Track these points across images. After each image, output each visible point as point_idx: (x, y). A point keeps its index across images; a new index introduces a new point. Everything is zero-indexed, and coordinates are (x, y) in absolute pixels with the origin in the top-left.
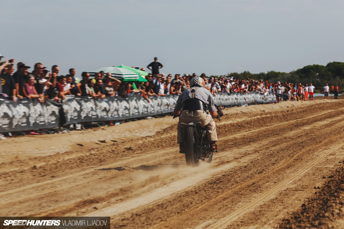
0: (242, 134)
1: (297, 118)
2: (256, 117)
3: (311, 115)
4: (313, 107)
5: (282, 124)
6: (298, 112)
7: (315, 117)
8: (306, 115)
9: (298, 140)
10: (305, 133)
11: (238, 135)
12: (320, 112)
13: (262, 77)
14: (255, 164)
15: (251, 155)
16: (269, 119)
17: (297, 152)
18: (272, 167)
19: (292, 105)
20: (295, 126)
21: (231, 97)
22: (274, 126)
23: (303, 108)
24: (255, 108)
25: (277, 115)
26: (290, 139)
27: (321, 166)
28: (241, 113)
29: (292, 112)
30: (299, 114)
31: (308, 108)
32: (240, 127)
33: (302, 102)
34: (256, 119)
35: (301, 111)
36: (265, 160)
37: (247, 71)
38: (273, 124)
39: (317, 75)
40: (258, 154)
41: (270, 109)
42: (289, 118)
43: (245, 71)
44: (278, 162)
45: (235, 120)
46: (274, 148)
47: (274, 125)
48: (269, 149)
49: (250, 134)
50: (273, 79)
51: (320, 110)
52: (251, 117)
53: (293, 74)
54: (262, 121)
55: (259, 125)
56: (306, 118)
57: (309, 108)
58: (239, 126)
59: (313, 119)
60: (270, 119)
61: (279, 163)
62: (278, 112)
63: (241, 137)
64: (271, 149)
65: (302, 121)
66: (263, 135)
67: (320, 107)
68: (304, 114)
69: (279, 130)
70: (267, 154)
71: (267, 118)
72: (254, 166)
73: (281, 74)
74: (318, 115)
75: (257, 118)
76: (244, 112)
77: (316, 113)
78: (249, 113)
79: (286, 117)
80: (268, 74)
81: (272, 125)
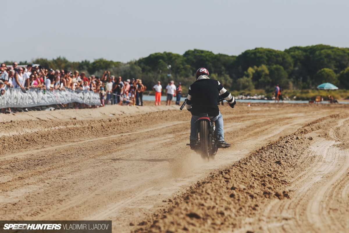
0: (30, 152)
1: (124, 131)
2: (57, 128)
3: (146, 129)
4: (151, 115)
5: (97, 139)
6: (126, 123)
7: (150, 131)
8: (139, 128)
9: (112, 165)
10: (128, 154)
11: (22, 155)
12: (161, 124)
13: (85, 67)
14: (32, 200)
15: (29, 186)
16: (78, 131)
17: (105, 184)
18: (57, 206)
19: (121, 111)
20: (116, 144)
21: (27, 95)
22: (83, 142)
23: (135, 117)
24: (62, 113)
25: (93, 125)
26: (100, 163)
27: (133, 207)
28: (37, 120)
29: (117, 121)
30: (127, 125)
31: (143, 117)
32: (28, 142)
33: (137, 108)
34: (57, 131)
35: (131, 121)
36: (50, 194)
37: (62, 57)
38: (83, 139)
39: (168, 68)
40: (42, 185)
41: (85, 115)
42: (110, 131)
43: (58, 57)
44: (69, 198)
45: (22, 130)
46: (70, 176)
47: (85, 140)
48: (62, 178)
49: (43, 153)
50: (101, 71)
51: (162, 121)
52: (48, 127)
53: (132, 65)
54: (66, 133)
55: (61, 140)
56: (137, 131)
57: (145, 116)
58: (27, 140)
59: (147, 133)
60: (80, 132)
61: (70, 200)
62: (94, 121)
63: (26, 158)
64: (65, 178)
65: (129, 137)
66: (62, 155)
67: (162, 117)
68: (136, 126)
69: (89, 148)
70: (56, 185)
71: (76, 130)
72: (29, 203)
73: (114, 65)
74: (156, 128)
75: (59, 130)
76: (42, 118)
77: (155, 125)
78: (50, 120)
79: (106, 129)
80: (94, 63)
81: (81, 141)
